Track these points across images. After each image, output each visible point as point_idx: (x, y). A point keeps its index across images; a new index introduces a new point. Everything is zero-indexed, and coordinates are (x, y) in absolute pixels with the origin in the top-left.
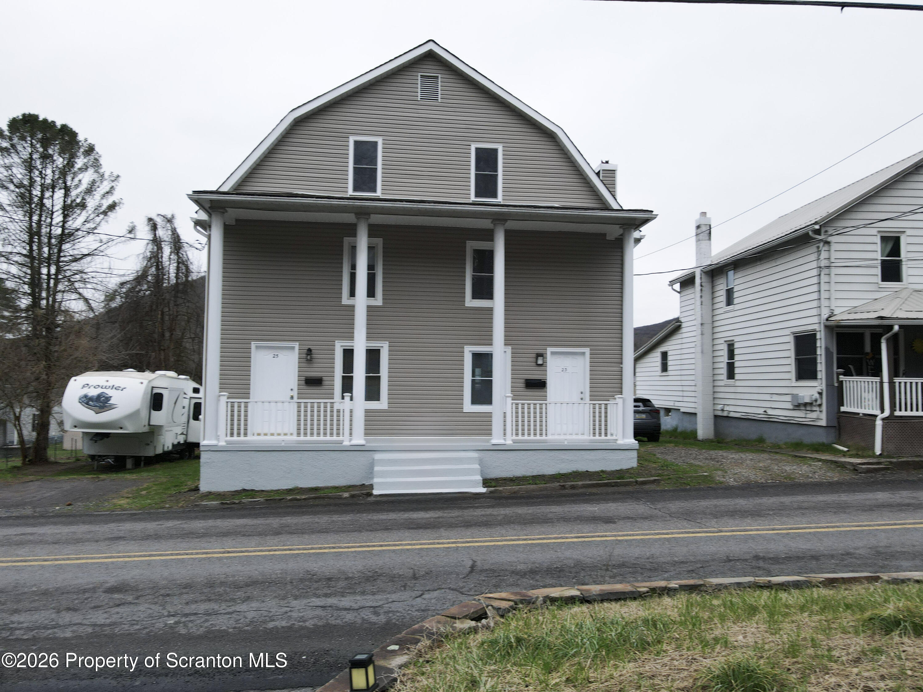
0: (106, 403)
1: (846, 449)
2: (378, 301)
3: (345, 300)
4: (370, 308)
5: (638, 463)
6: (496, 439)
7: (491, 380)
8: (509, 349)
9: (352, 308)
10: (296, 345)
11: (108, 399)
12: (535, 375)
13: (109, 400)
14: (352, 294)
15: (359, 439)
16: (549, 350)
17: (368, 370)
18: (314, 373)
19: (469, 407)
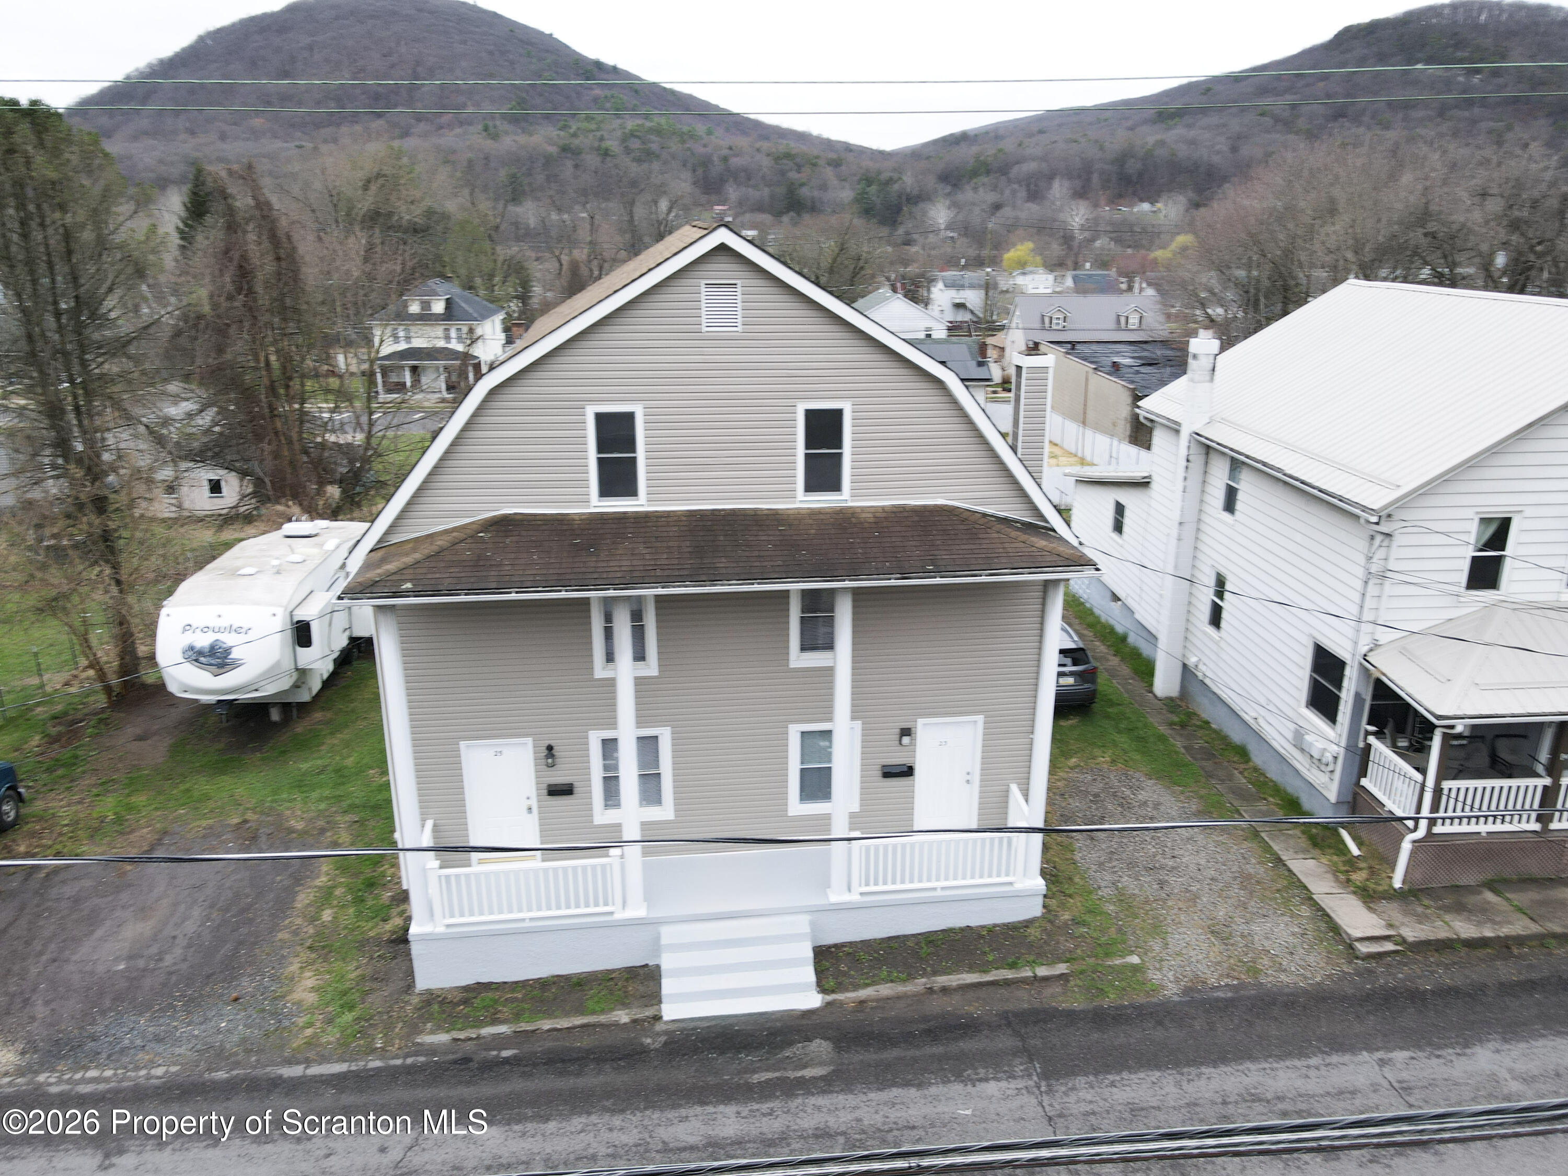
0: (226, 658)
1: (1355, 850)
2: (651, 668)
3: (600, 671)
4: (640, 682)
5: (1044, 907)
6: (836, 896)
7: (830, 768)
8: (858, 724)
9: (611, 684)
10: (529, 741)
11: (227, 651)
12: (897, 759)
13: (229, 654)
14: (610, 657)
15: (637, 911)
16: (921, 722)
17: (642, 764)
18: (559, 777)
19: (796, 807)
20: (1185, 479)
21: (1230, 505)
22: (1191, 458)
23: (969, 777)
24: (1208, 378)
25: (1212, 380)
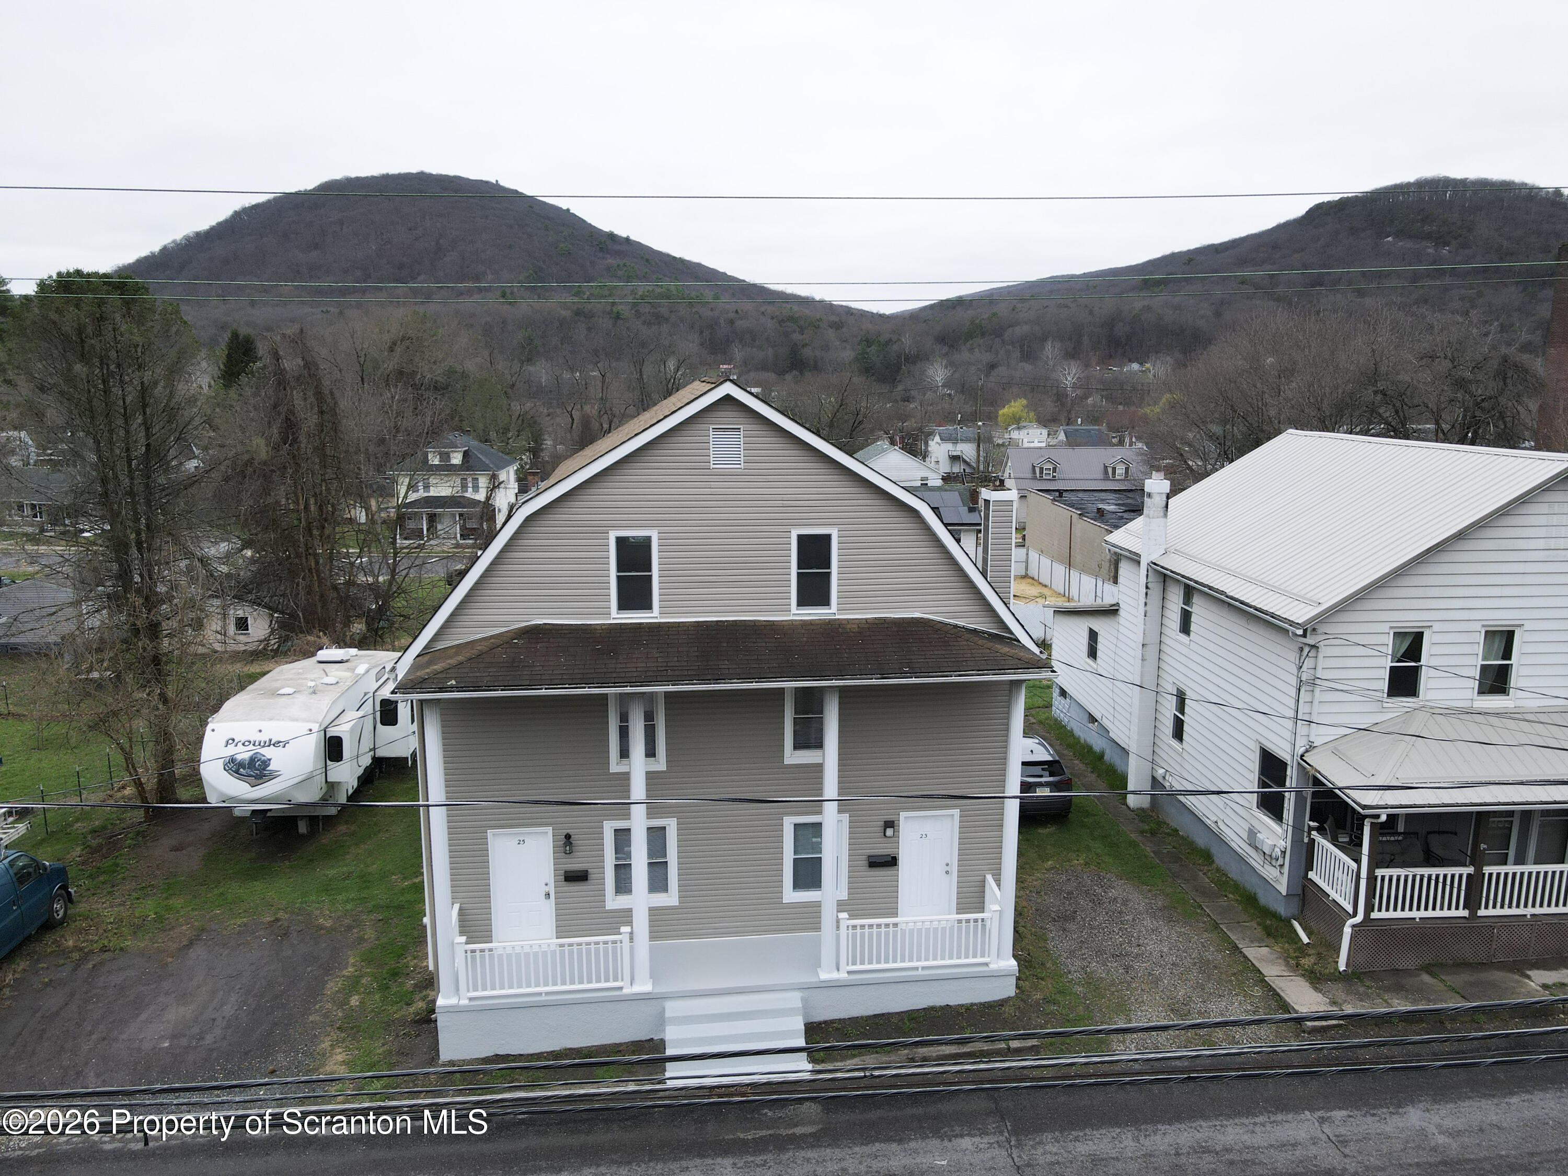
0: (264, 769)
1: (1306, 940)
2: (660, 764)
3: (615, 766)
4: (651, 777)
5: (1017, 987)
6: (826, 975)
7: (821, 858)
8: (846, 817)
9: (625, 778)
10: (549, 830)
11: (266, 763)
12: (881, 849)
13: (269, 765)
14: (624, 753)
15: (644, 986)
16: (903, 815)
17: (651, 854)
18: (575, 865)
19: (791, 895)
20: (1146, 604)
21: (1185, 628)
22: (1149, 585)
23: (948, 868)
24: (1162, 514)
25: (1165, 515)
